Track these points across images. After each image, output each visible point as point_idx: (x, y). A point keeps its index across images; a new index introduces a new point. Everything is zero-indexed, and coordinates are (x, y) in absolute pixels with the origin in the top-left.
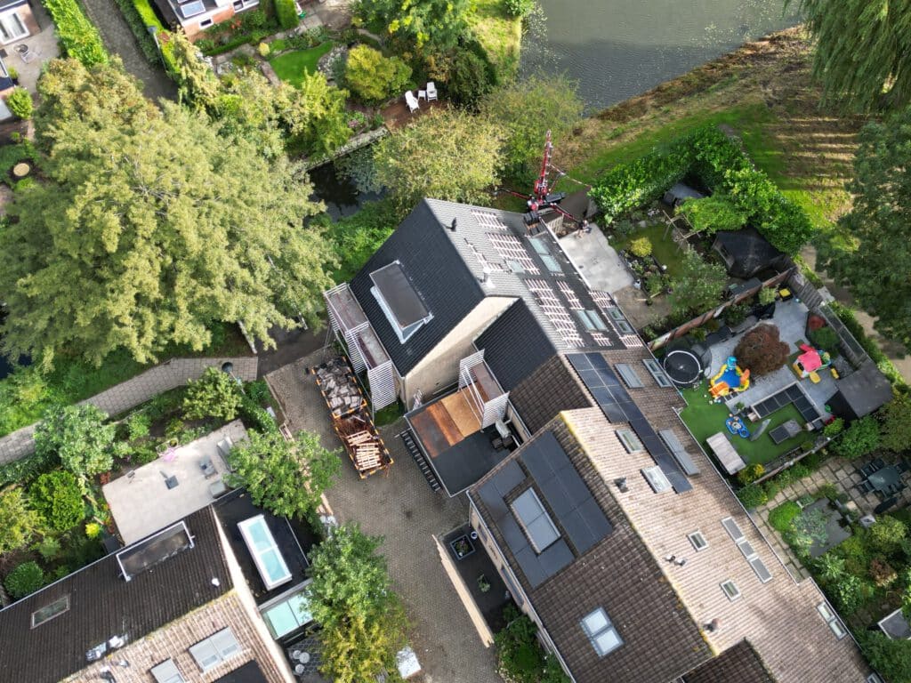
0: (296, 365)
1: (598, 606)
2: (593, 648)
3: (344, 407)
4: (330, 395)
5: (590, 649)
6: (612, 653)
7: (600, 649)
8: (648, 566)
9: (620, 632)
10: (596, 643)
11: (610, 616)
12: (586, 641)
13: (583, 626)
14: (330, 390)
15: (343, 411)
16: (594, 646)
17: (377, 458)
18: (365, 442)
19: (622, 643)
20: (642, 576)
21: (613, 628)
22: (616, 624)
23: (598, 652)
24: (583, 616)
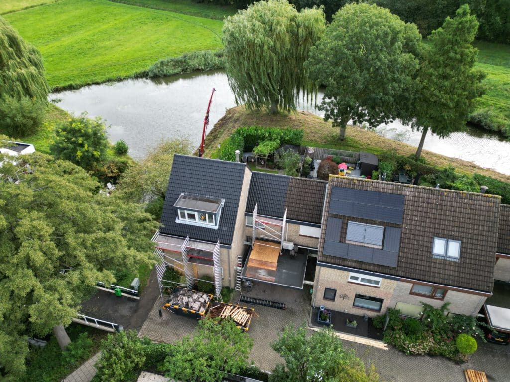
0: (150, 319)
1: (433, 238)
2: (451, 261)
3: (203, 305)
4: (189, 306)
5: (450, 263)
6: (461, 252)
7: (454, 258)
8: (434, 195)
9: (454, 238)
10: (450, 257)
11: (442, 236)
12: (444, 262)
13: (436, 257)
14: (187, 304)
15: (204, 307)
16: (450, 259)
17: (245, 313)
18: (231, 311)
19: (460, 242)
20: (436, 202)
21: (449, 240)
22: (448, 237)
23: (455, 260)
24: (431, 252)
